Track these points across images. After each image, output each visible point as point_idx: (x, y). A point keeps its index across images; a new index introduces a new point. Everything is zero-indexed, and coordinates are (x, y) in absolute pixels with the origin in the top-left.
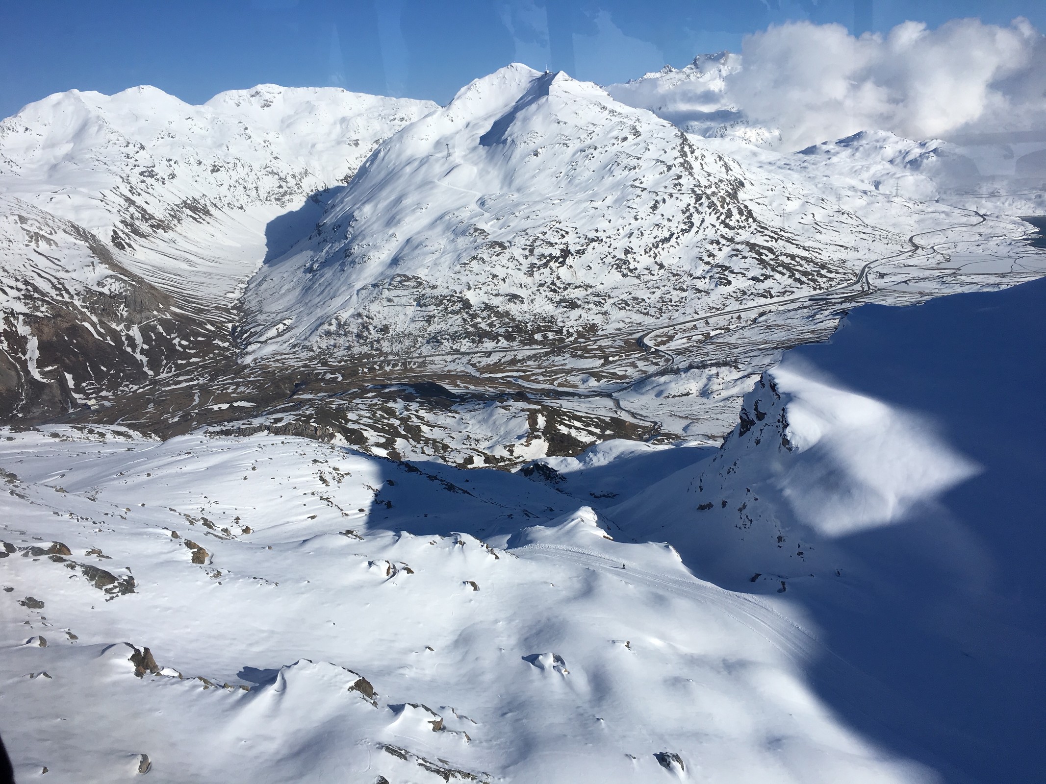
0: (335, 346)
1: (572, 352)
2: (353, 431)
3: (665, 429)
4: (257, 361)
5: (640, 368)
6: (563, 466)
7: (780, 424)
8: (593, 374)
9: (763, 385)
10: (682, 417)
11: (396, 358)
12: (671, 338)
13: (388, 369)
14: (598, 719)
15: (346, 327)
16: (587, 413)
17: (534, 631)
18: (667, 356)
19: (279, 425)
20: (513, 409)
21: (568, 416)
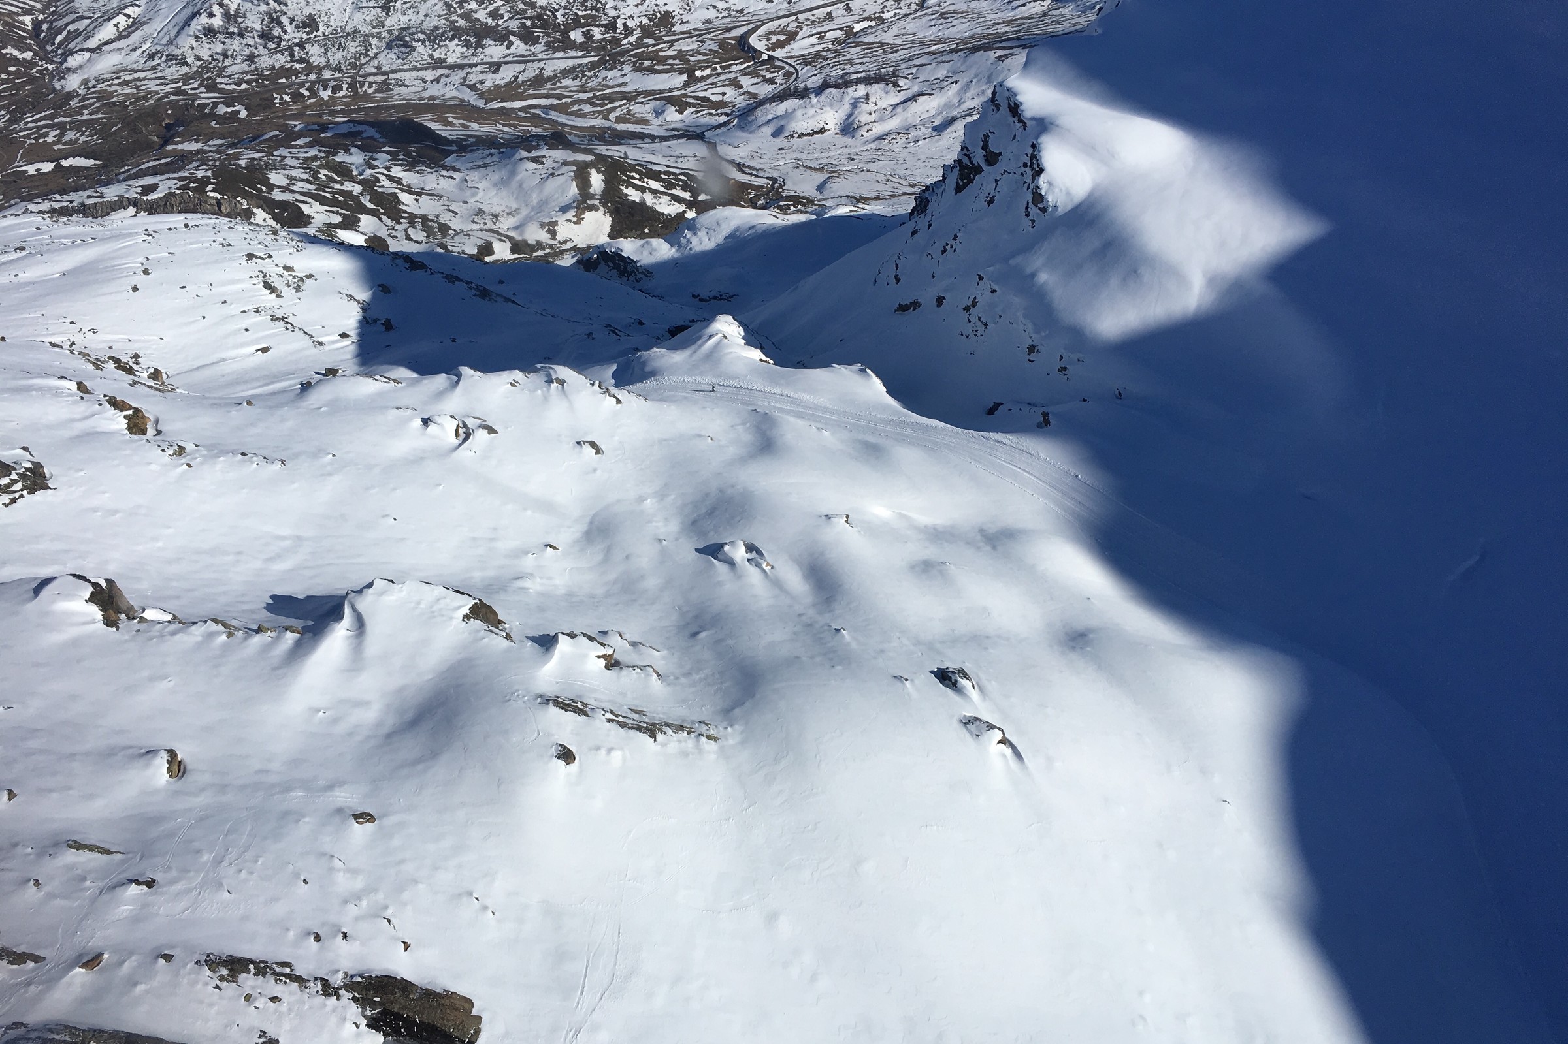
0: (225, 55)
1: (635, 63)
2: (284, 205)
3: (790, 189)
4: (90, 85)
5: (745, 89)
6: (646, 253)
7: (1028, 169)
8: (671, 101)
9: (998, 107)
10: (815, 169)
11: (337, 75)
12: (792, 36)
13: (325, 95)
14: (838, 630)
15: (240, 20)
16: (667, 166)
17: (704, 510)
18: (787, 67)
19: (153, 196)
20: (548, 163)
21: (638, 172)
